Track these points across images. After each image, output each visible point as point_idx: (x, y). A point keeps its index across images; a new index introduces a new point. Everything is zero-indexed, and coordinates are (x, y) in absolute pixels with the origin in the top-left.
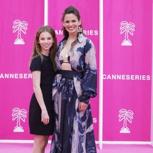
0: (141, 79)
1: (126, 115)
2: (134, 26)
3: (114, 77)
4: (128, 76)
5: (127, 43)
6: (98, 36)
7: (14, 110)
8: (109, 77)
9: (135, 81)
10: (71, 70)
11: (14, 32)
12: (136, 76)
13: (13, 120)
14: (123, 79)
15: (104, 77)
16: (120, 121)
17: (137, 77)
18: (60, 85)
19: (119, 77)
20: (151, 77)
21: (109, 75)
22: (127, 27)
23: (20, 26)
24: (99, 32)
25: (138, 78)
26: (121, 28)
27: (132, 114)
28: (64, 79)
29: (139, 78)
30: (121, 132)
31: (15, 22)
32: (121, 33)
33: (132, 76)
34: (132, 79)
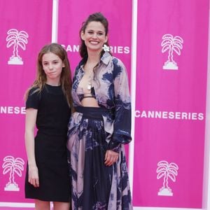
0: (189, 118)
1: (167, 169)
2: (182, 41)
3: (151, 114)
4: (171, 114)
5: (171, 66)
6: (130, 54)
7: (5, 159)
8: (144, 114)
9: (181, 121)
10: (98, 107)
11: (8, 46)
12: (183, 113)
13: (4, 173)
14: (163, 117)
15: (137, 114)
16: (158, 178)
17: (184, 115)
18: (79, 129)
19: (158, 115)
20: (204, 116)
21: (144, 112)
22: (172, 43)
23: (18, 38)
24: (130, 50)
25: (186, 116)
26: (163, 45)
27: (177, 168)
28: (87, 120)
29: (188, 116)
30: (160, 194)
31: (10, 33)
32: (163, 51)
33: (177, 113)
34: (176, 118)
